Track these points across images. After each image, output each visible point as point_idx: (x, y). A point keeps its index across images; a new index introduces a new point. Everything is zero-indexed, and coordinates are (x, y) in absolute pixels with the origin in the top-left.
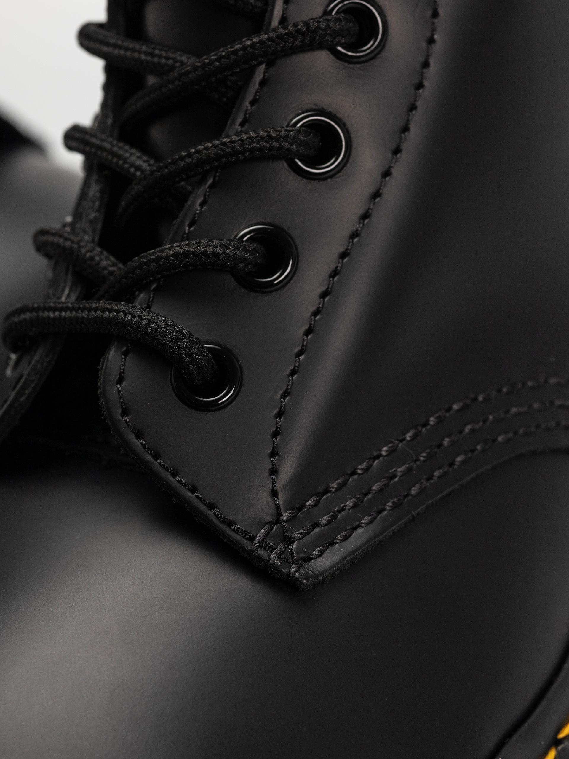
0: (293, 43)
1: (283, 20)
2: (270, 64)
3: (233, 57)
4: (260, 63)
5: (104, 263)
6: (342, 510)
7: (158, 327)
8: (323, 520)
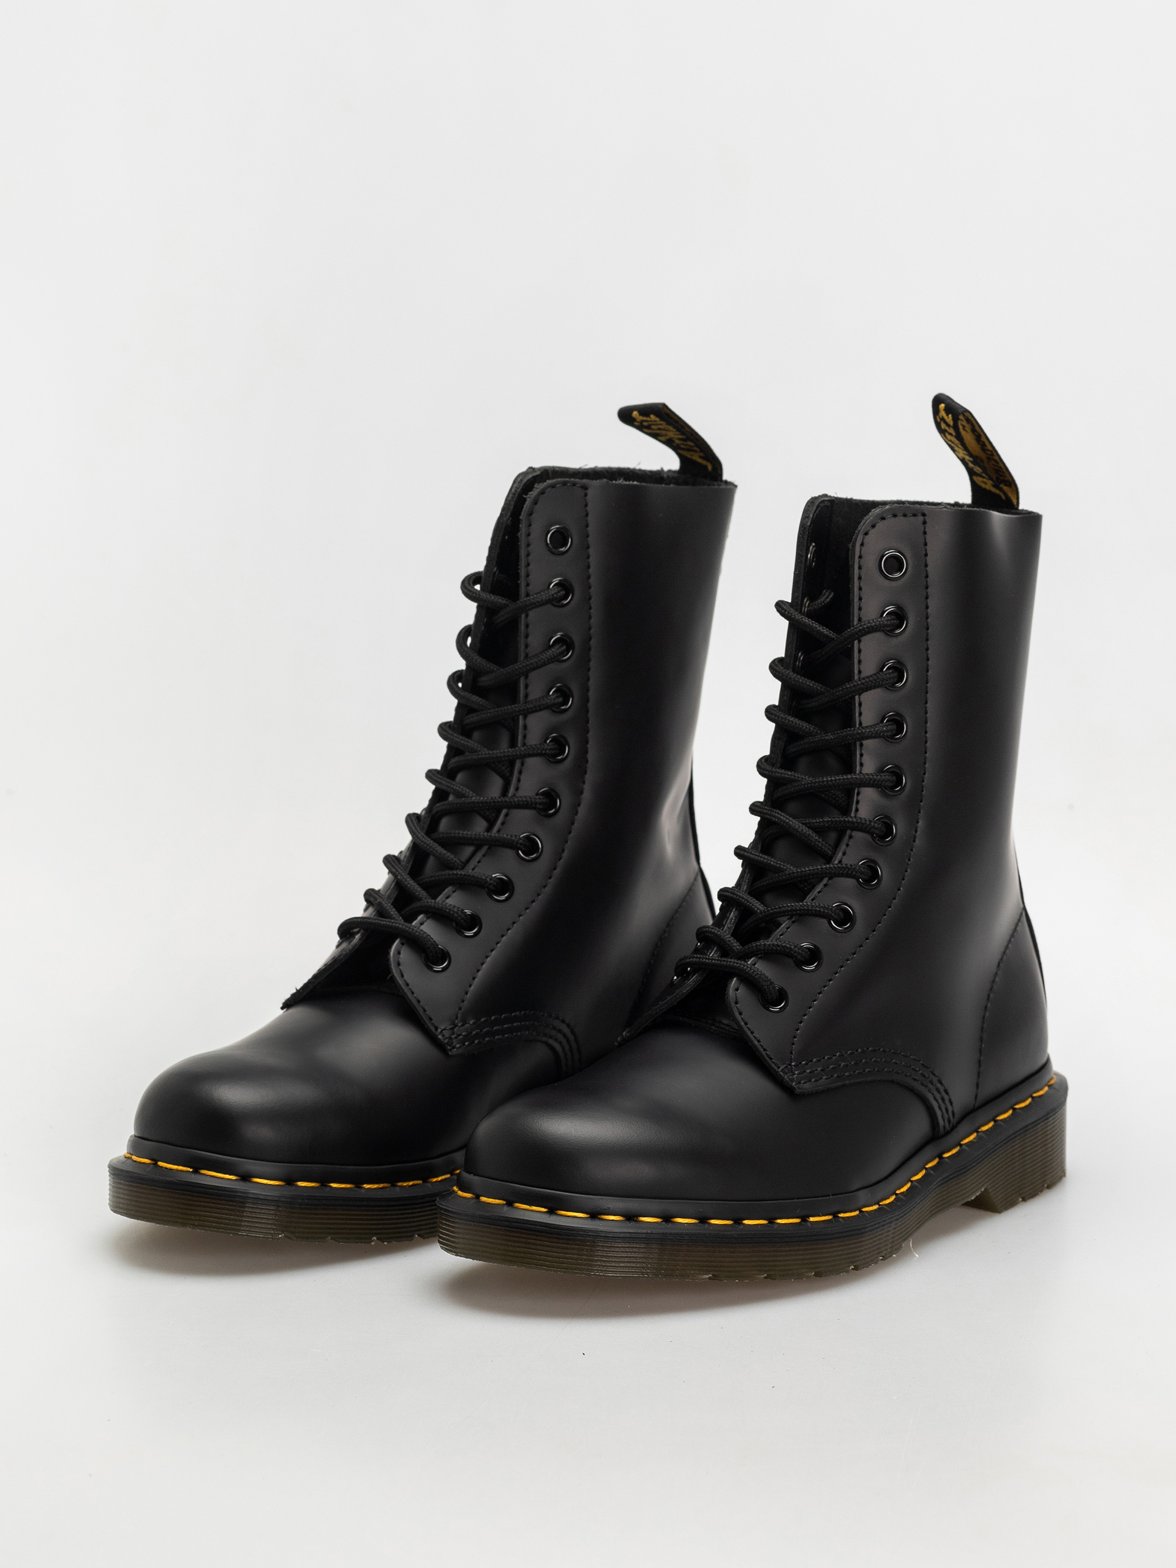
0: (848, 872)
1: (840, 862)
2: (830, 878)
3: (816, 871)
4: (826, 877)
5: (735, 944)
6: (817, 1070)
7: (758, 974)
8: (808, 1071)
